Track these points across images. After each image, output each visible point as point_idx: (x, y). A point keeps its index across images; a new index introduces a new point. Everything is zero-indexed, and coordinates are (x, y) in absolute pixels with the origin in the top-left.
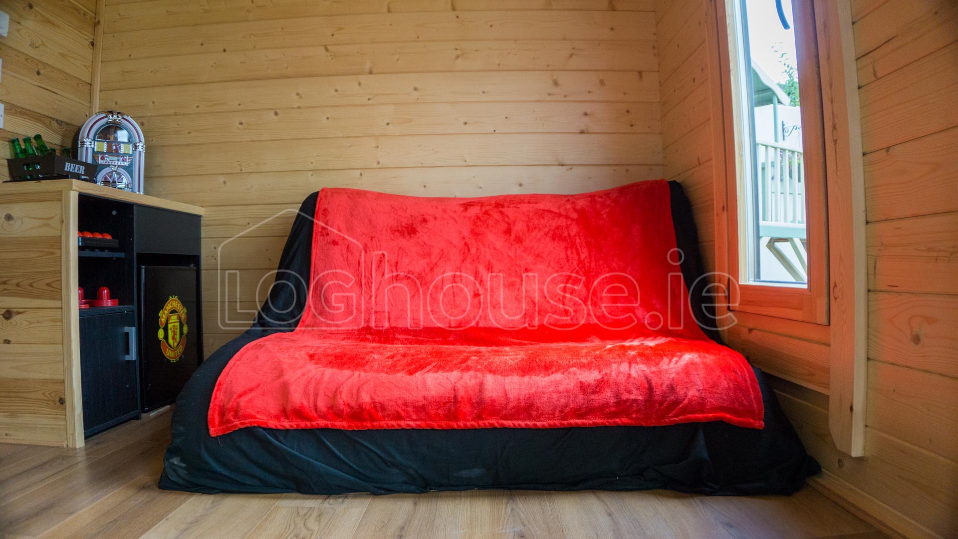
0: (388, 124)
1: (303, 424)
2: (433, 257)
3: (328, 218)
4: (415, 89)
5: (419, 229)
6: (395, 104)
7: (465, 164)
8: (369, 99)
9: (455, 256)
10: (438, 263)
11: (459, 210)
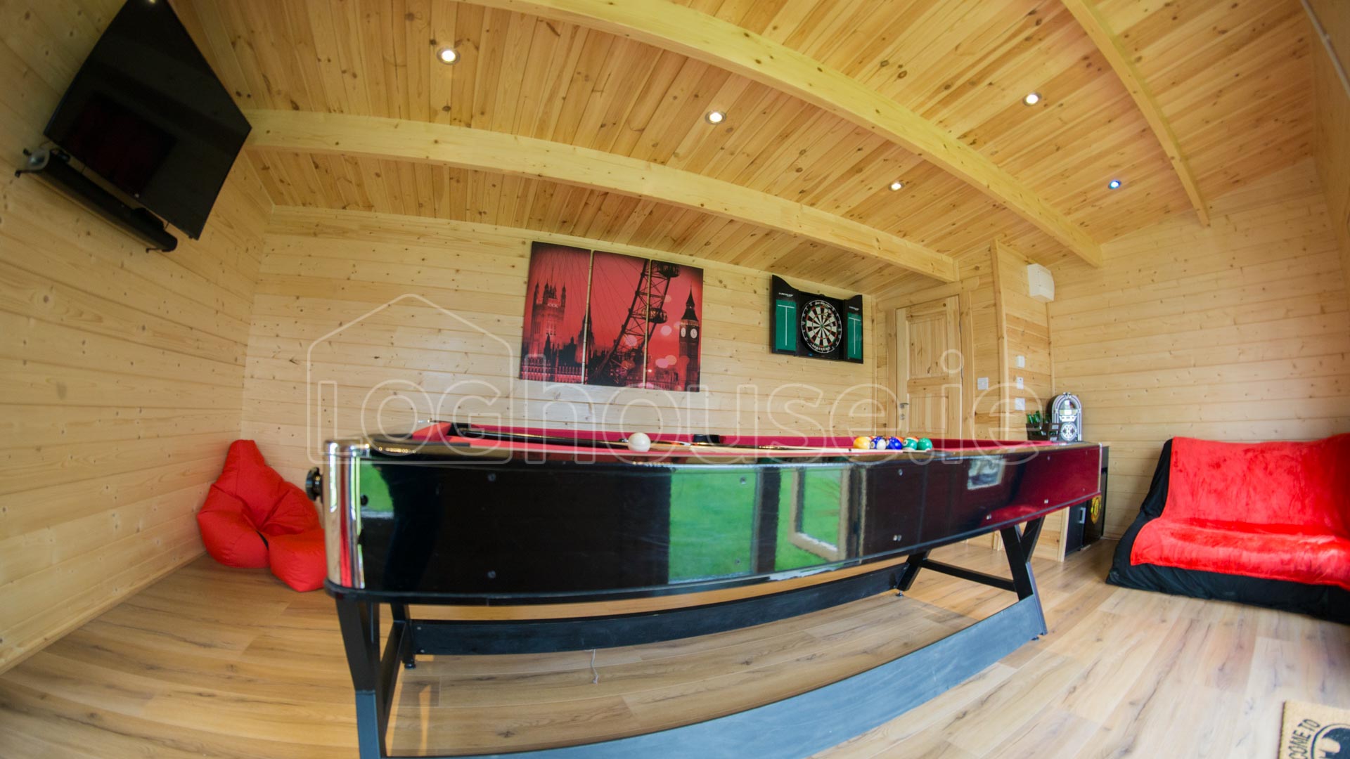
0: (1205, 396)
1: (1168, 564)
2: (1228, 481)
5: (1222, 464)
9: (1238, 481)
10: (1230, 485)
11: (1243, 454)
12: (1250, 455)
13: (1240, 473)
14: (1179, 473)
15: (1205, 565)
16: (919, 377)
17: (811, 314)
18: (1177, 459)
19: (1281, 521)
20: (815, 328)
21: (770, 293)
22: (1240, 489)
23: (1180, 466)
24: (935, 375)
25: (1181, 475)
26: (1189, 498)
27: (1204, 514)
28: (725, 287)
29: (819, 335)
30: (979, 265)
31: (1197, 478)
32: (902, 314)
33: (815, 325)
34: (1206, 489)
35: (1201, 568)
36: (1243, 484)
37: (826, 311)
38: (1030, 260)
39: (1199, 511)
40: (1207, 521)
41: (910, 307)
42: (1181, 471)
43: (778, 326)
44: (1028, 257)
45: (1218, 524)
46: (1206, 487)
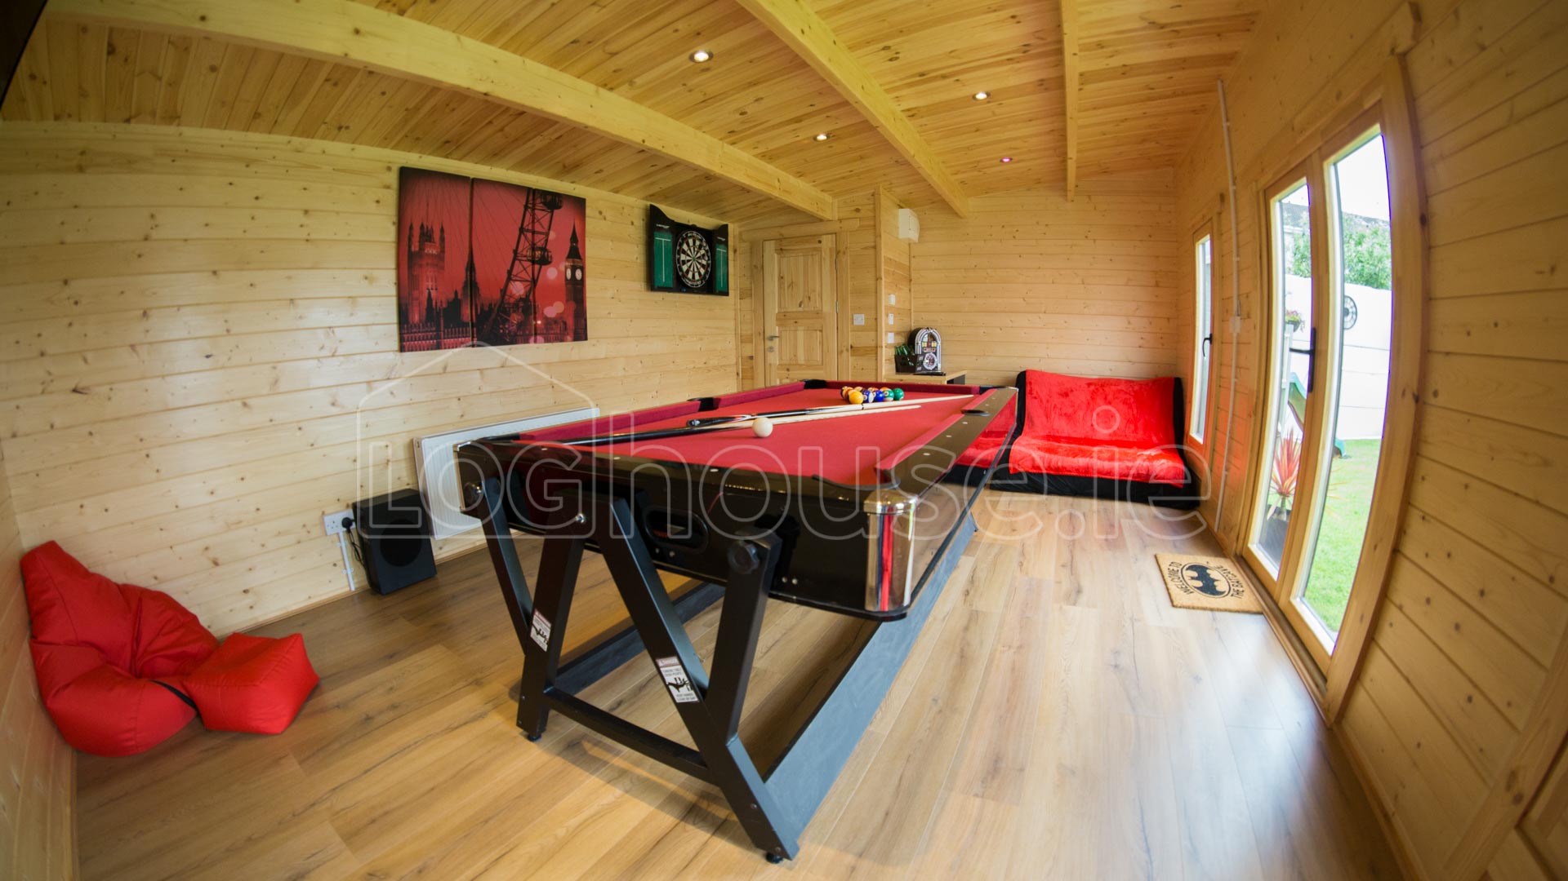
0: (1054, 338)
2: (1075, 407)
3: (1032, 386)
4: (1065, 322)
6: (1056, 328)
7: (1087, 359)
8: (1044, 325)
9: (1084, 408)
10: (1077, 410)
11: (1086, 386)
12: (1092, 388)
13: (1084, 400)
14: (1034, 400)
15: (1070, 471)
16: (789, 310)
17: (685, 247)
19: (1119, 439)
20: (688, 261)
21: (646, 224)
22: (1085, 413)
23: (1035, 394)
24: (806, 309)
25: (1037, 402)
26: (1044, 419)
27: (1058, 432)
28: (605, 219)
29: (692, 269)
30: (860, 208)
31: (1050, 404)
32: (770, 247)
33: (688, 258)
34: (1057, 413)
35: (1066, 473)
36: (1087, 410)
37: (698, 243)
38: (902, 205)
39: (1053, 429)
40: (1061, 437)
41: (780, 240)
42: (1035, 398)
43: (656, 260)
44: (900, 201)
45: (1070, 440)
46: (1058, 411)
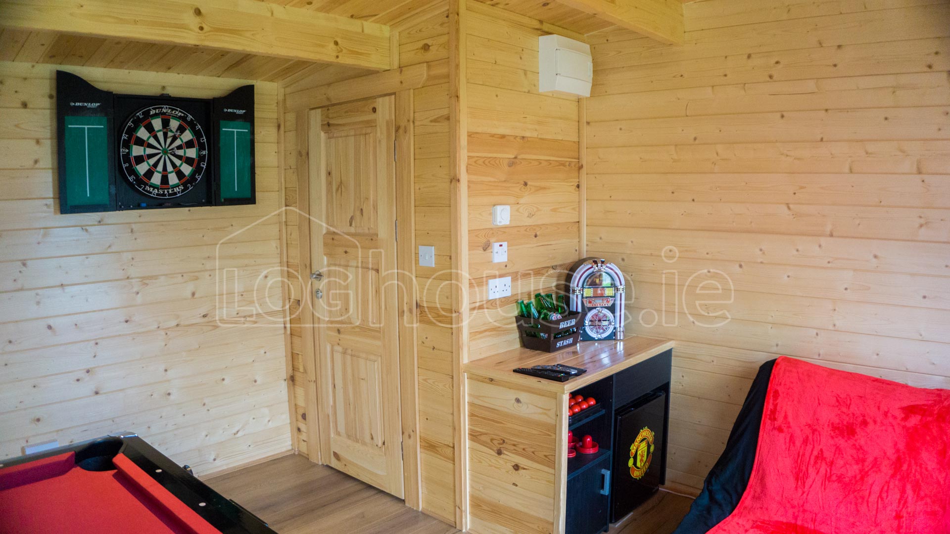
0: (846, 289)
2: (866, 464)
3: (777, 402)
4: (876, 257)
5: (858, 430)
6: (855, 270)
7: (920, 338)
8: (829, 262)
9: (886, 469)
10: (869, 473)
11: (900, 415)
12: (914, 420)
13: (890, 452)
14: (776, 432)
18: (775, 406)
22: (888, 483)
23: (780, 420)
25: (781, 439)
26: (792, 482)
27: (814, 521)
31: (809, 448)
34: (823, 470)
36: (893, 476)
38: (543, 29)
39: (804, 511)
42: (780, 430)
46: (824, 468)
